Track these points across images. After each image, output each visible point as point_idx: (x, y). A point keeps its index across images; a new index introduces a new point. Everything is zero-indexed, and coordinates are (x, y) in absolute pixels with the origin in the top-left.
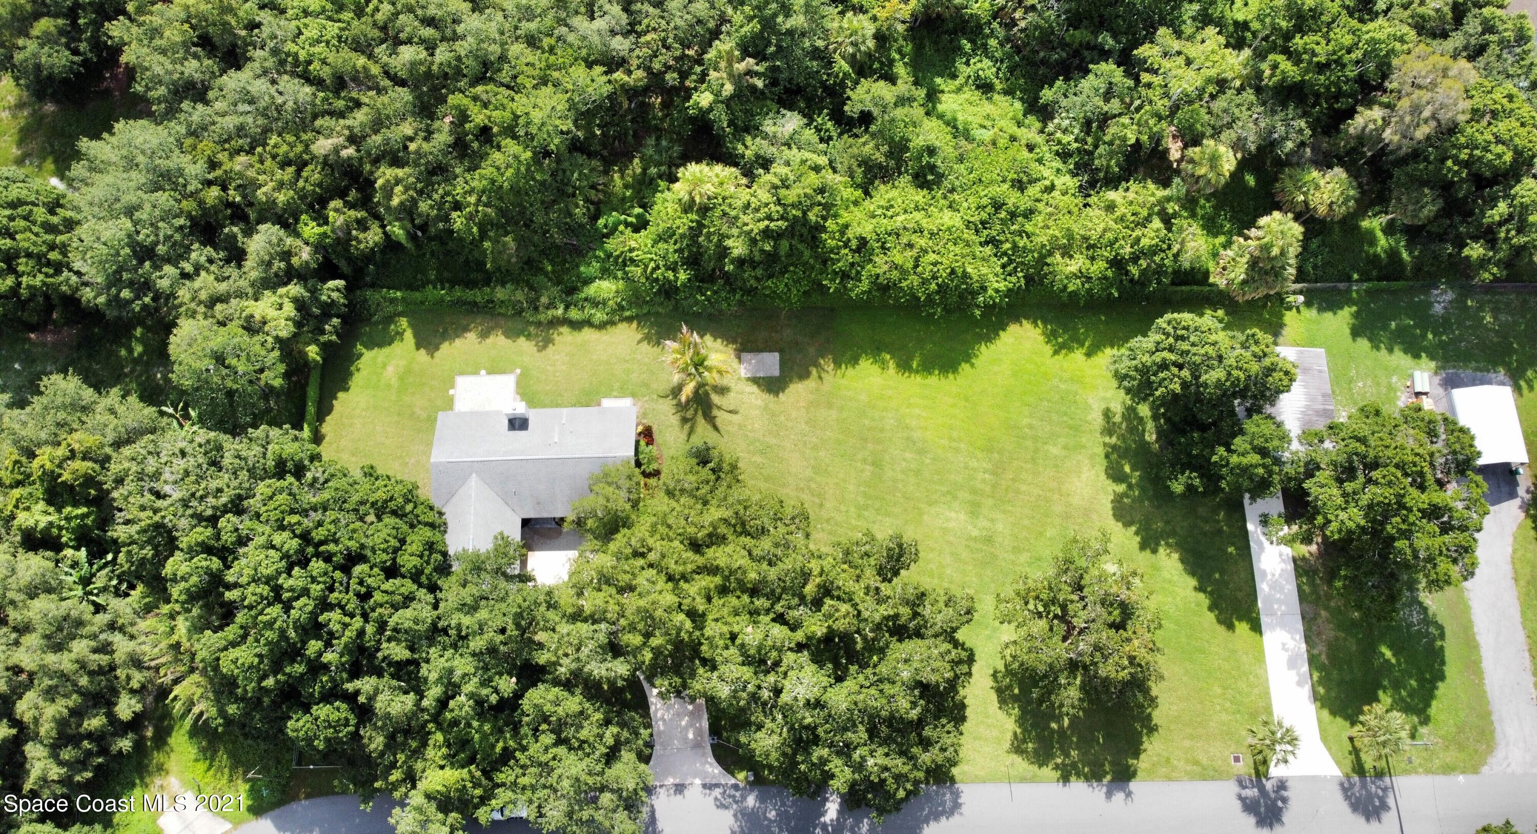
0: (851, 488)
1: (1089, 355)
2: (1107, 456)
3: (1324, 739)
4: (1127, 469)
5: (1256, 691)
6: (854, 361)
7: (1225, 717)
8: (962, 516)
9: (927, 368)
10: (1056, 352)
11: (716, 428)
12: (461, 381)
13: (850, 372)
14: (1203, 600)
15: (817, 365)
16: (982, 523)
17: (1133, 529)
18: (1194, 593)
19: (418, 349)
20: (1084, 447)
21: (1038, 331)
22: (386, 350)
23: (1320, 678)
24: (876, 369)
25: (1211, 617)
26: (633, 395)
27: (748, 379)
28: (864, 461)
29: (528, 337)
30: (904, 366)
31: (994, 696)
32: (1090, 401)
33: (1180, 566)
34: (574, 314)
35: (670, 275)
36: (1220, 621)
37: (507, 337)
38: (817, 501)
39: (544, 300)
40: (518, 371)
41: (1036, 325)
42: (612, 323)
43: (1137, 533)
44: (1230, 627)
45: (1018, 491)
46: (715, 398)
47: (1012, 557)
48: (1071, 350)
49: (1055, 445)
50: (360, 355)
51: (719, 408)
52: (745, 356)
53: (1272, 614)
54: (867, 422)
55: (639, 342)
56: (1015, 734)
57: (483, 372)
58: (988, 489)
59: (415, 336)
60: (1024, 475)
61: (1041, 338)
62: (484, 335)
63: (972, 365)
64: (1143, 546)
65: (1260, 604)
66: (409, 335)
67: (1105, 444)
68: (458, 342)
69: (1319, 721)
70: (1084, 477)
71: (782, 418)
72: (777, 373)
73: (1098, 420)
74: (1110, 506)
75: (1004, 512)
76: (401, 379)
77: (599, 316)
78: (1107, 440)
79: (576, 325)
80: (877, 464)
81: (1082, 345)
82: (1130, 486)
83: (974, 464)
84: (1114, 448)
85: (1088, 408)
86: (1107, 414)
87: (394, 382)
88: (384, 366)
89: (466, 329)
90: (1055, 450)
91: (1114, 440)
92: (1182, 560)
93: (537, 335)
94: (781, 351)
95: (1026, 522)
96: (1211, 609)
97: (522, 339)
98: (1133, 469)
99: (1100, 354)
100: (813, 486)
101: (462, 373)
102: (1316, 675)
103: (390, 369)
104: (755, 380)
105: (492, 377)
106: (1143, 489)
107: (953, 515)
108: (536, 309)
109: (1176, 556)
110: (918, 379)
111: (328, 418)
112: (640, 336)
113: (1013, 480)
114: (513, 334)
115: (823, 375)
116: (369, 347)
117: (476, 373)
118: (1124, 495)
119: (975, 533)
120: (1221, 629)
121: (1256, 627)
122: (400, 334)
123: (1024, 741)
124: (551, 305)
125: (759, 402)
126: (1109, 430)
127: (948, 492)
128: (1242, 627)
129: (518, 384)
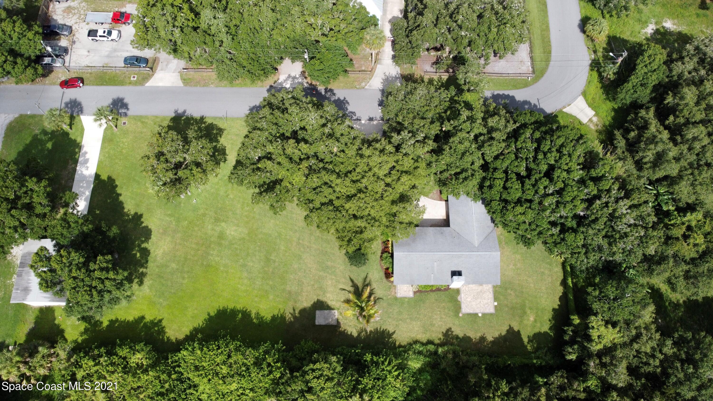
0: (283, 248)
1: (143, 318)
2: (147, 262)
3: (83, 130)
4: (138, 255)
5: (107, 150)
6: (274, 318)
7: (125, 140)
8: (228, 232)
9: (234, 312)
10: (160, 321)
11: (352, 281)
12: (492, 310)
13: (276, 312)
14: (119, 190)
15: (295, 317)
16: (218, 229)
17: (143, 225)
18: (122, 193)
19: (519, 331)
20: (158, 267)
21: (167, 335)
22: (537, 330)
23: (76, 155)
24: (262, 314)
25: (117, 183)
26: (396, 299)
27: (333, 309)
28: (274, 262)
29: (457, 337)
30: (246, 314)
31: (227, 152)
32: (148, 291)
33: (125, 205)
34: (431, 347)
35: (375, 359)
36: (114, 180)
37: (469, 337)
38: (301, 241)
39: (450, 356)
40: (461, 315)
41: (168, 338)
42: (410, 344)
43: (142, 222)
44: (109, 178)
45: (197, 244)
46: (351, 297)
47: (207, 212)
48: (152, 322)
49: (173, 268)
50: (550, 329)
51: (349, 292)
52: (334, 323)
53: (88, 182)
54: (271, 283)
55: (394, 332)
56: (221, 137)
57: (480, 315)
58: (212, 246)
59: (521, 339)
60: (192, 252)
61: (167, 330)
62: (483, 339)
63: (209, 314)
64: (141, 216)
65: (92, 186)
66: (526, 340)
67: (146, 268)
68: (496, 335)
69: (82, 137)
70: (161, 251)
71: (316, 286)
72: (318, 312)
73: (147, 281)
74: (152, 236)
75: (206, 234)
76: (525, 313)
77: (418, 347)
78: (144, 270)
79: (430, 342)
80: (268, 260)
81: (145, 323)
82: (139, 246)
83: (217, 259)
84: (142, 266)
85: (150, 288)
86: (141, 283)
87: (528, 312)
88: (535, 321)
89: (493, 342)
90: (174, 265)
91: (141, 270)
92: (123, 208)
93: (452, 338)
94: (314, 325)
95: (196, 229)
96: (117, 186)
97: (461, 335)
98: (136, 254)
99: (136, 317)
100: (302, 249)
101: (491, 314)
102: (77, 157)
103: (532, 319)
104: (329, 308)
105: (475, 312)
106: (133, 243)
107: (232, 233)
108: (454, 352)
109: (126, 210)
110: (239, 307)
111: (561, 294)
112: (394, 336)
113: (198, 250)
114: (467, 339)
115: (292, 311)
116: (546, 333)
117: (484, 315)
118: (143, 242)
119: (223, 224)
120: (114, 177)
121: (97, 176)
122: (530, 341)
123: (217, 134)
124: (445, 354)
125: (328, 295)
126: (143, 275)
127: (233, 244)
128: (104, 177)
129: (460, 308)
